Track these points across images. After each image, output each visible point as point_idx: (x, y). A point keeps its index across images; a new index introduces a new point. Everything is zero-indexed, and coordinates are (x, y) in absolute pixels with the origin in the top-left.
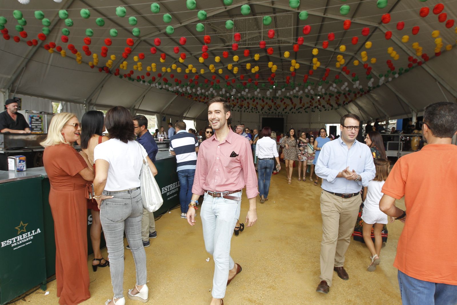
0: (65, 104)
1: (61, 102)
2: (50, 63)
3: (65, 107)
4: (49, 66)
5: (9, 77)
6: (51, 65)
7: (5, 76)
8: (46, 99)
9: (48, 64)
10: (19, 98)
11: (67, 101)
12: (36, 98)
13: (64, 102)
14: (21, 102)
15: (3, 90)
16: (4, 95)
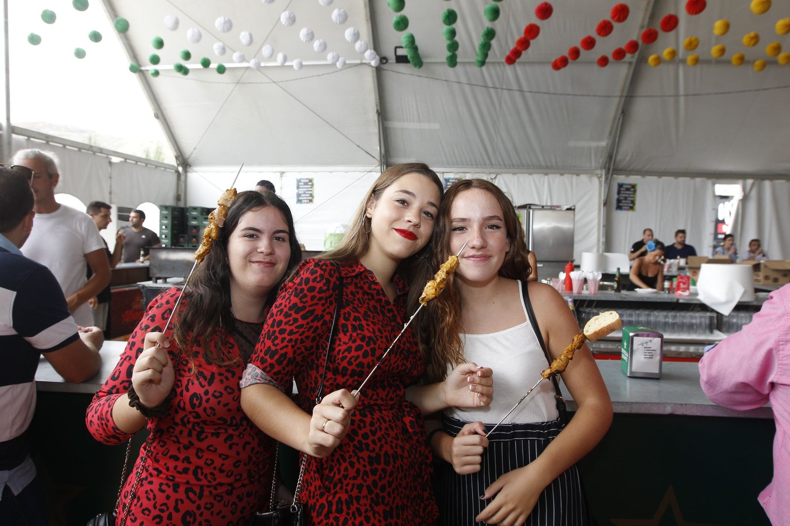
0: (753, 185)
1: (741, 182)
2: (682, 91)
3: (754, 193)
4: (682, 100)
5: (604, 144)
6: (686, 95)
7: (594, 144)
8: (698, 180)
9: (677, 96)
10: (630, 185)
11: (760, 177)
12: (671, 179)
13: (750, 182)
14: (635, 191)
15: (599, 172)
16: (600, 182)
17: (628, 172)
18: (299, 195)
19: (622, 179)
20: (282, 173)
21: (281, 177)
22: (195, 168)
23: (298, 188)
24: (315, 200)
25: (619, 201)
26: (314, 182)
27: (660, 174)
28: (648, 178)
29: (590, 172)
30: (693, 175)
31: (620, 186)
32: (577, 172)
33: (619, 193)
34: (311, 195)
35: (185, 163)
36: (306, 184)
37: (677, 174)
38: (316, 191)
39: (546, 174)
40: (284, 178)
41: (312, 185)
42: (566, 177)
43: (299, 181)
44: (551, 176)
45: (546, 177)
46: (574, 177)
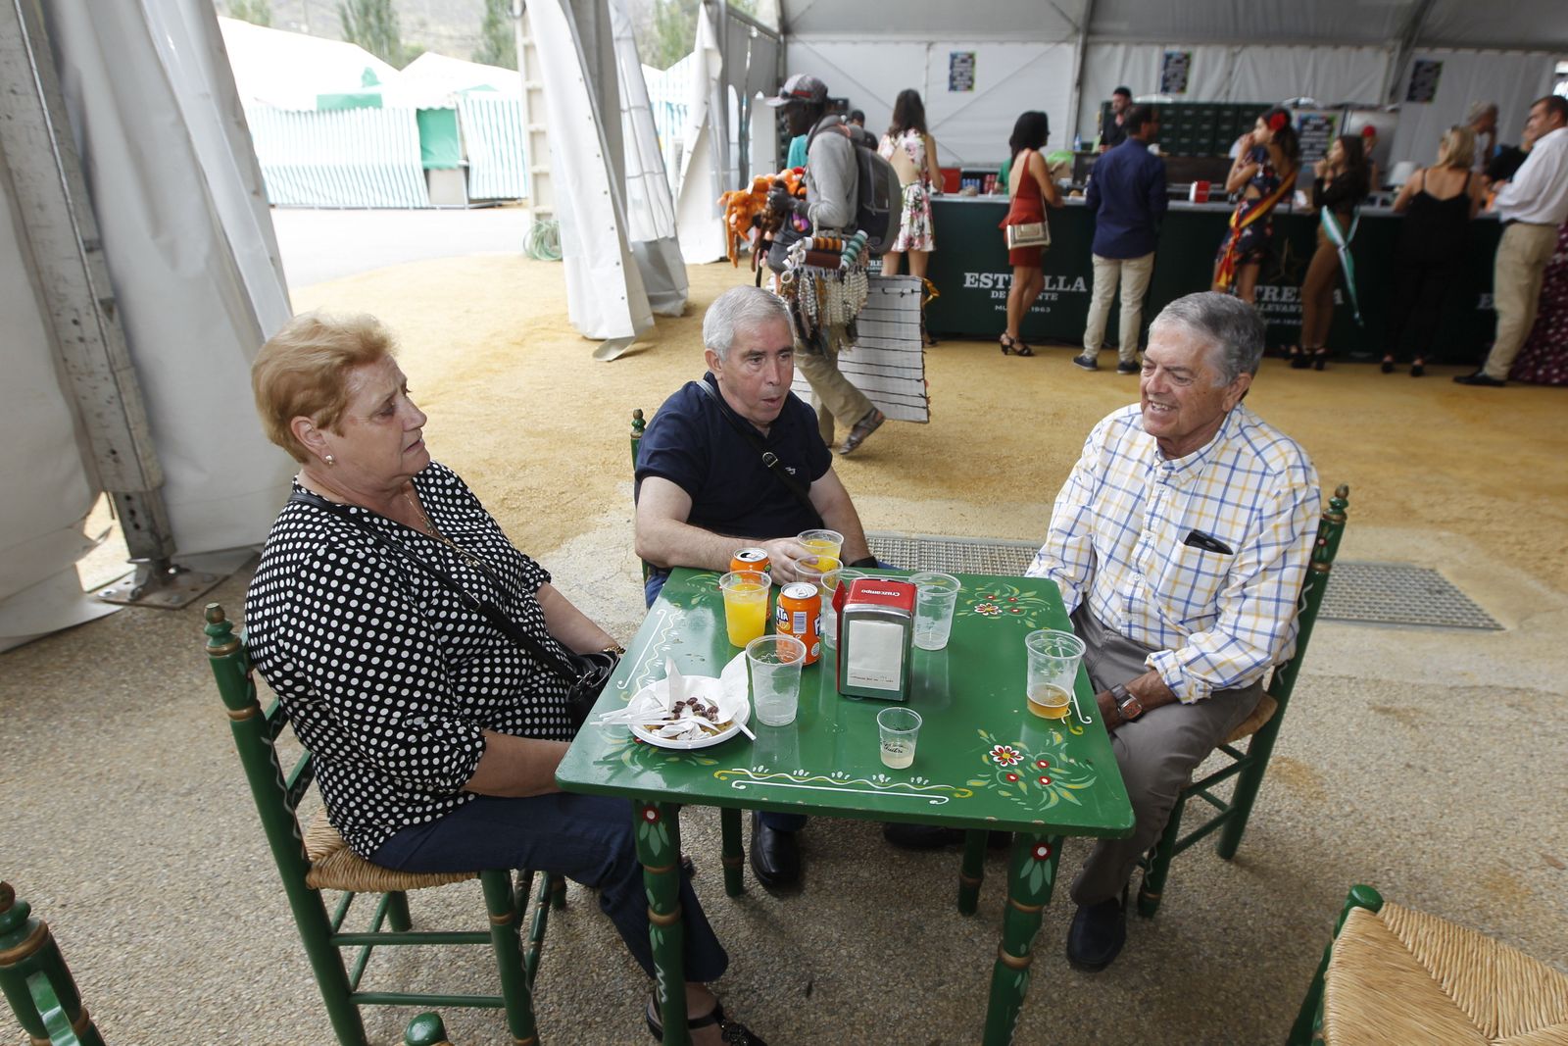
14: (1438, 73)
15: (1391, 43)
16: (1391, 60)
17: (1433, 43)
18: (952, 78)
19: (1422, 54)
20: (930, 45)
21: (928, 49)
22: (799, 37)
23: (952, 66)
24: (977, 85)
25: (1412, 88)
26: (978, 59)
27: (1480, 46)
28: (1462, 52)
29: (1378, 43)
30: (1528, 47)
31: (1419, 65)
32: (1358, 43)
33: (1415, 75)
34: (971, 79)
35: (787, 27)
36: (964, 61)
37: (1504, 46)
38: (979, 73)
39: (1314, 46)
40: (931, 53)
41: (973, 63)
42: (1342, 51)
43: (953, 57)
44: (1320, 50)
45: (1312, 53)
46: (1354, 52)
